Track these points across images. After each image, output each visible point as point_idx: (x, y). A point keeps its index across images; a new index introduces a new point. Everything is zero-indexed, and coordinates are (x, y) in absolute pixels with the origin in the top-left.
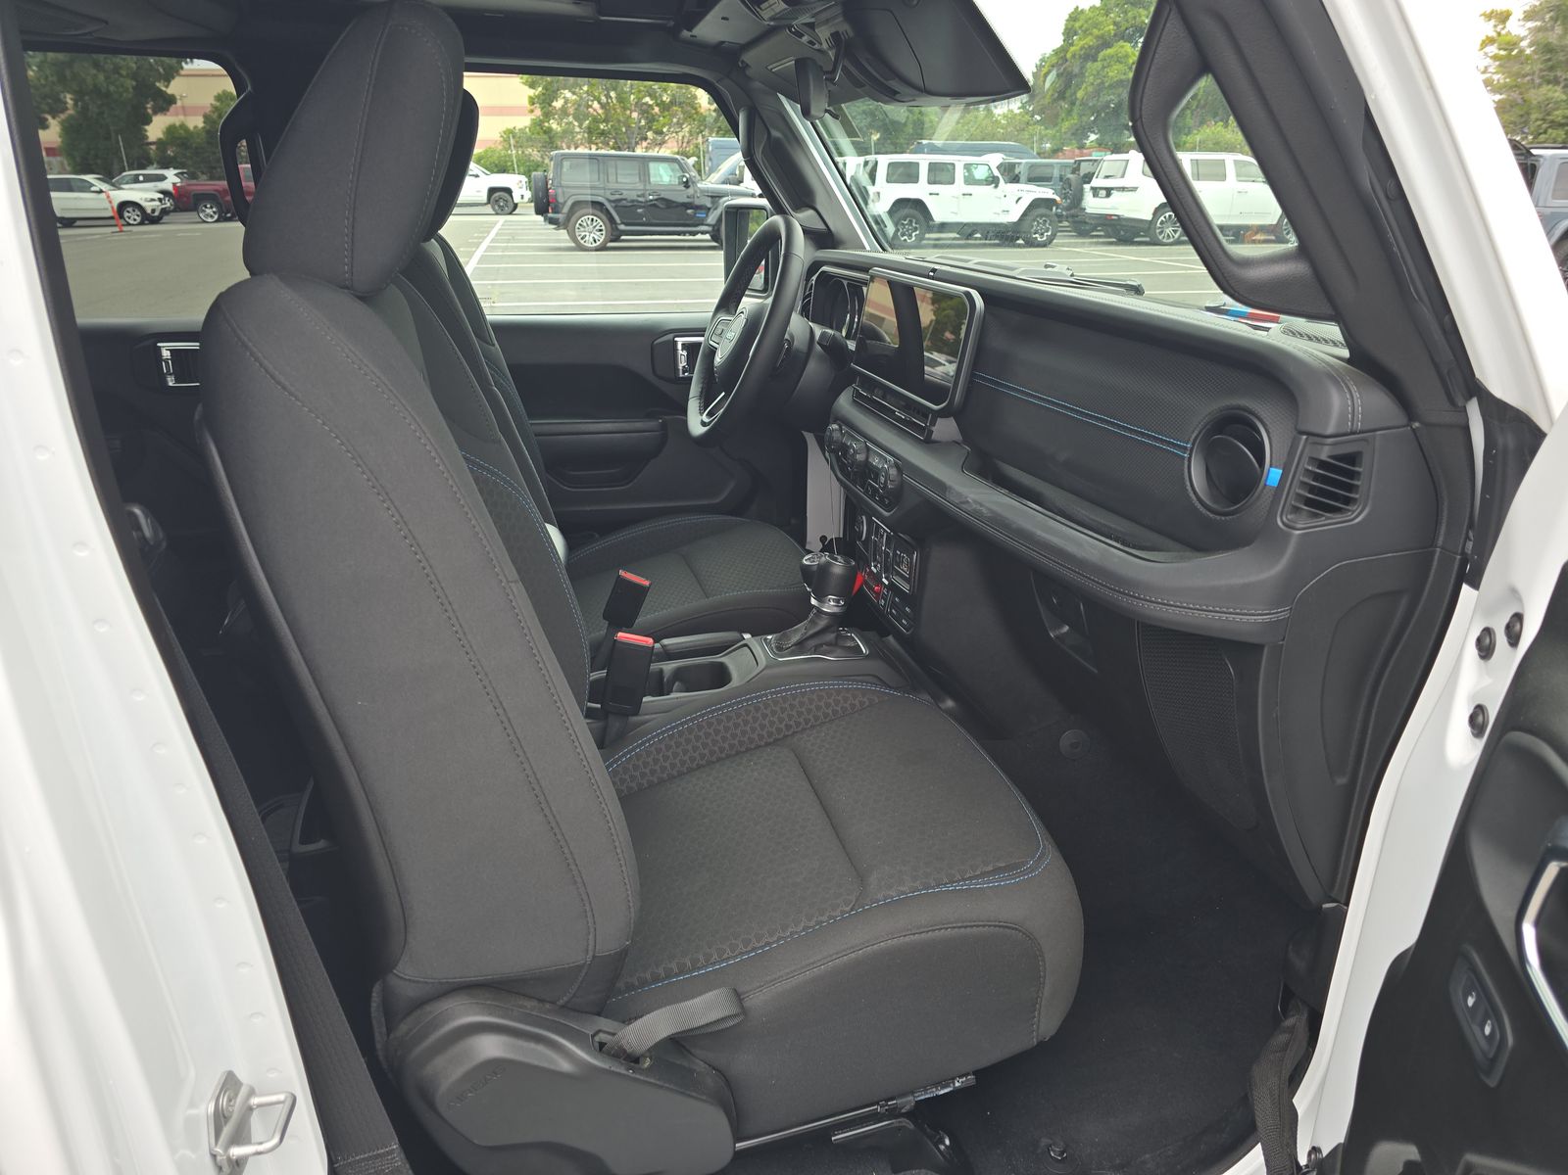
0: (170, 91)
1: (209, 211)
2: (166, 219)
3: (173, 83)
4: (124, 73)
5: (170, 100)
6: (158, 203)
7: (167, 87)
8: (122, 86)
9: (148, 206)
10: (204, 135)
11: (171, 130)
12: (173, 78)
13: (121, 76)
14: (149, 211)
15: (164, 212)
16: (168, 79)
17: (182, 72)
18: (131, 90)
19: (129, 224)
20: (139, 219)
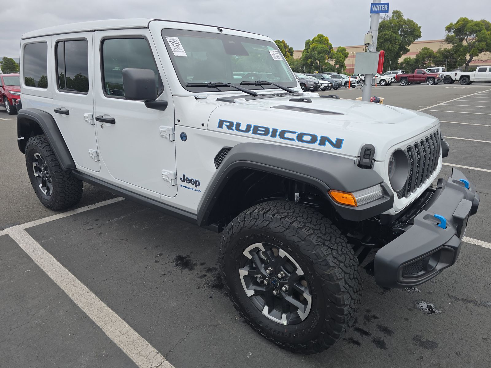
0: (408, 48)
1: (403, 82)
2: (392, 84)
3: (410, 45)
4: (397, 44)
5: (408, 51)
6: (391, 80)
7: (408, 47)
8: (395, 47)
9: (387, 81)
10: (415, 60)
11: (406, 59)
12: (411, 44)
13: (396, 44)
14: (387, 82)
15: (392, 82)
16: (409, 44)
17: (414, 42)
18: (397, 49)
19: (381, 85)
20: (384, 84)
